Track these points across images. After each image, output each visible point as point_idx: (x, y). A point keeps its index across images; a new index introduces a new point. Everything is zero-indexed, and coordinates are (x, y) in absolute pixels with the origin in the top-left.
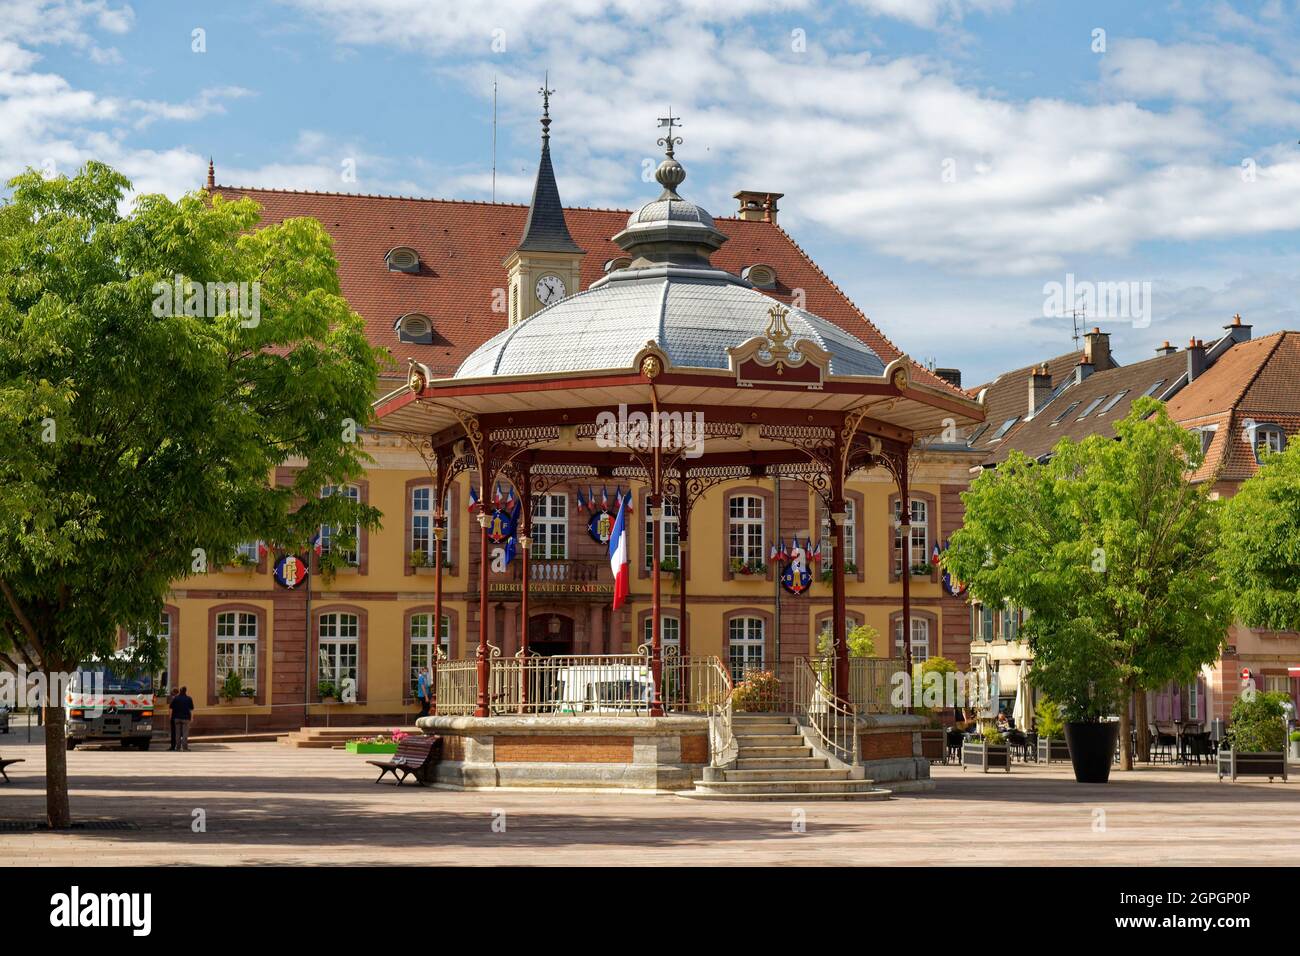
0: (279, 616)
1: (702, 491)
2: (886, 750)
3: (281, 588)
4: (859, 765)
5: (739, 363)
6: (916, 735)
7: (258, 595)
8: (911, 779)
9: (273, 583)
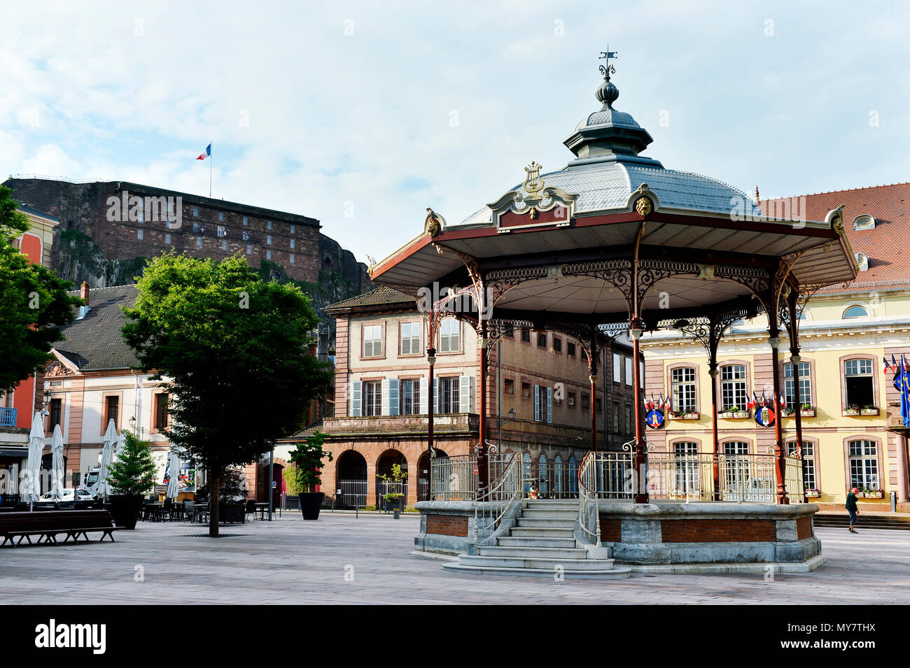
0: (760, 443)
2: (718, 534)
3: (761, 427)
4: (603, 546)
5: (499, 215)
6: (783, 522)
7: (746, 431)
8: (763, 561)
9: (755, 422)
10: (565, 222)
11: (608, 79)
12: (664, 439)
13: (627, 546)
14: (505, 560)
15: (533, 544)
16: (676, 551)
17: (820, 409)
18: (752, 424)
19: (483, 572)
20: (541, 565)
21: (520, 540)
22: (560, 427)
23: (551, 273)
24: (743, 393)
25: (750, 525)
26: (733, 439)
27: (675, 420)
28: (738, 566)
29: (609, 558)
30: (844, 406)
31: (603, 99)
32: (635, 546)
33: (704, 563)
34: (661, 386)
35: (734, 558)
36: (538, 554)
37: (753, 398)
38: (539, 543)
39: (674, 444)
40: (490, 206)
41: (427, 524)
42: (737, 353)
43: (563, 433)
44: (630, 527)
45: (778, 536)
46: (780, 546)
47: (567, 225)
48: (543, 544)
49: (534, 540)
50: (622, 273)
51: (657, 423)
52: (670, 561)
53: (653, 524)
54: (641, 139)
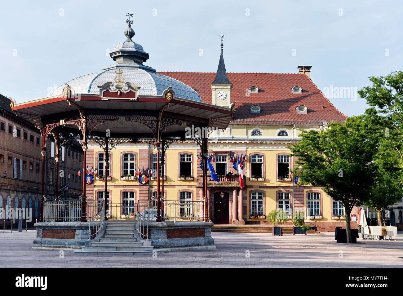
0: (140, 193)
1: (168, 145)
2: (186, 235)
3: (141, 184)
4: (149, 241)
5: (102, 91)
6: (208, 229)
7: (134, 186)
8: (201, 245)
9: (139, 183)
10: (135, 98)
11: (130, 26)
12: (93, 189)
13: (153, 240)
14: (107, 248)
15: (116, 240)
16: (172, 242)
17: (168, 177)
18: (137, 183)
19: (98, 254)
20: (124, 250)
21: (110, 239)
22: (25, 182)
23: (120, 119)
24: (133, 167)
25: (197, 230)
26: (127, 190)
27: (99, 180)
28: (193, 247)
29: (151, 245)
30: (179, 176)
31: (128, 35)
32: (157, 240)
33: (181, 246)
34: (92, 162)
35: (191, 244)
36: (121, 245)
37: (138, 170)
38: (119, 240)
39: (98, 192)
40: (99, 87)
41: (42, 234)
42: (131, 148)
43: (27, 184)
44: (155, 232)
45: (206, 235)
46: (207, 239)
47: (135, 100)
48: (121, 240)
49: (117, 239)
50: (152, 122)
51: (90, 181)
52: (170, 246)
53: (164, 231)
54: (145, 57)
